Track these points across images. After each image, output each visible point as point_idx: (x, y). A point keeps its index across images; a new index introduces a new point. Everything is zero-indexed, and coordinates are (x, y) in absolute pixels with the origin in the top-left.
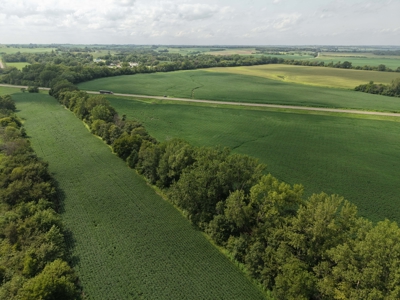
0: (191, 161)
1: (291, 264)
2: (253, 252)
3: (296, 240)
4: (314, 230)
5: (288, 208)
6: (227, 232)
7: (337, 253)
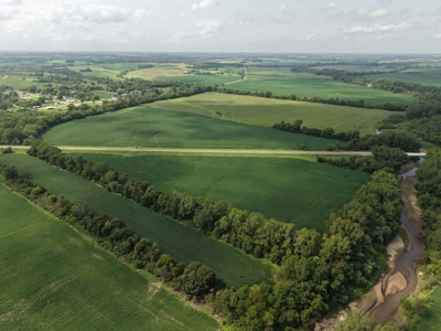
0: (197, 205)
1: (247, 238)
2: (233, 238)
3: (247, 229)
4: (252, 226)
5: (243, 220)
6: (221, 233)
7: (258, 231)
